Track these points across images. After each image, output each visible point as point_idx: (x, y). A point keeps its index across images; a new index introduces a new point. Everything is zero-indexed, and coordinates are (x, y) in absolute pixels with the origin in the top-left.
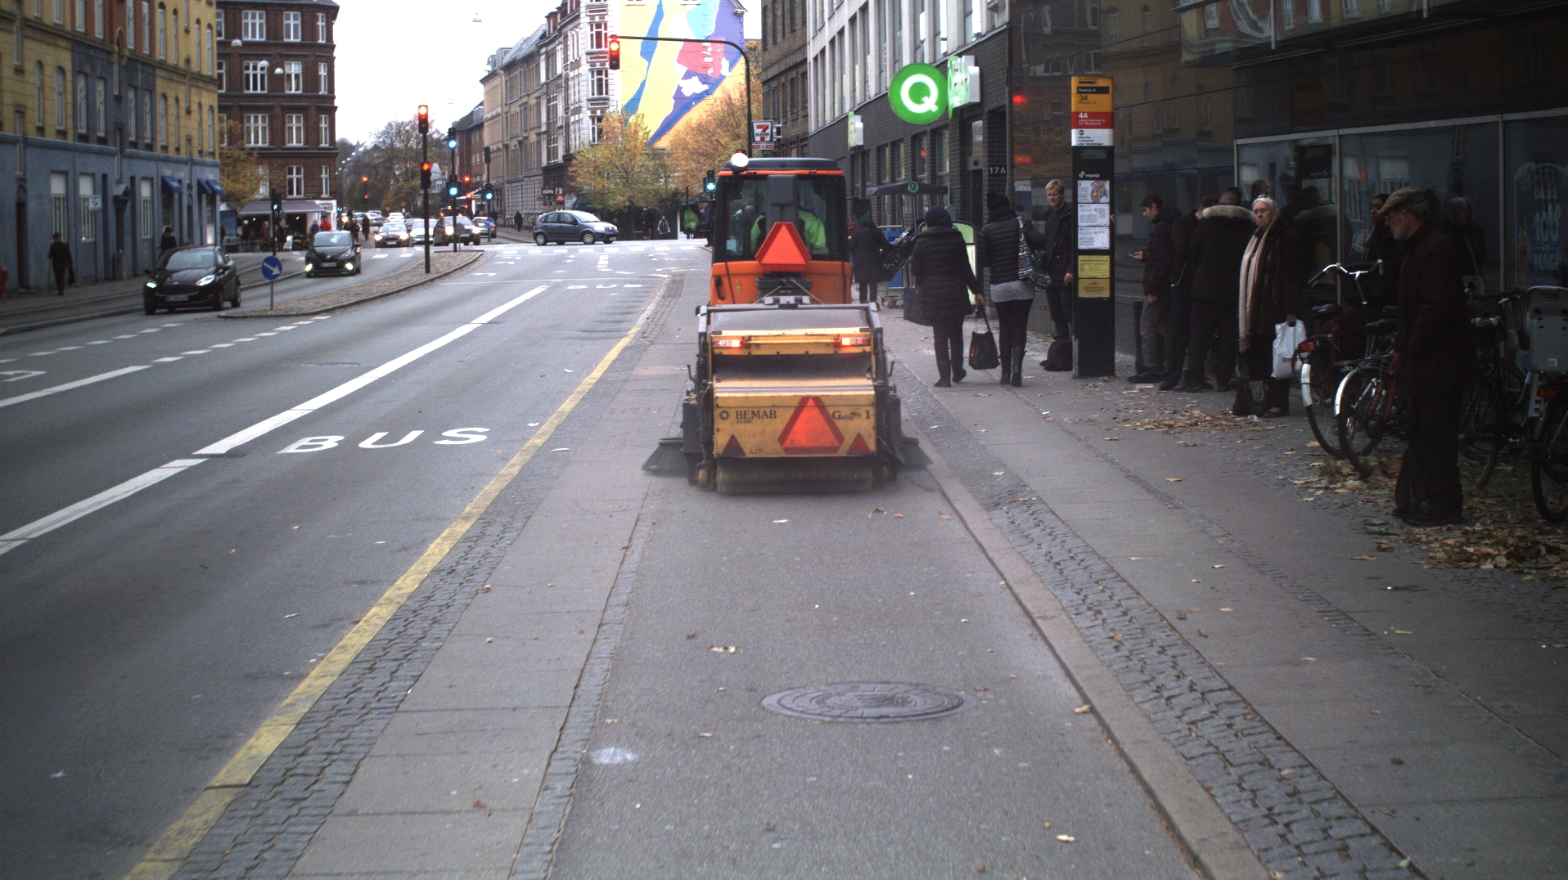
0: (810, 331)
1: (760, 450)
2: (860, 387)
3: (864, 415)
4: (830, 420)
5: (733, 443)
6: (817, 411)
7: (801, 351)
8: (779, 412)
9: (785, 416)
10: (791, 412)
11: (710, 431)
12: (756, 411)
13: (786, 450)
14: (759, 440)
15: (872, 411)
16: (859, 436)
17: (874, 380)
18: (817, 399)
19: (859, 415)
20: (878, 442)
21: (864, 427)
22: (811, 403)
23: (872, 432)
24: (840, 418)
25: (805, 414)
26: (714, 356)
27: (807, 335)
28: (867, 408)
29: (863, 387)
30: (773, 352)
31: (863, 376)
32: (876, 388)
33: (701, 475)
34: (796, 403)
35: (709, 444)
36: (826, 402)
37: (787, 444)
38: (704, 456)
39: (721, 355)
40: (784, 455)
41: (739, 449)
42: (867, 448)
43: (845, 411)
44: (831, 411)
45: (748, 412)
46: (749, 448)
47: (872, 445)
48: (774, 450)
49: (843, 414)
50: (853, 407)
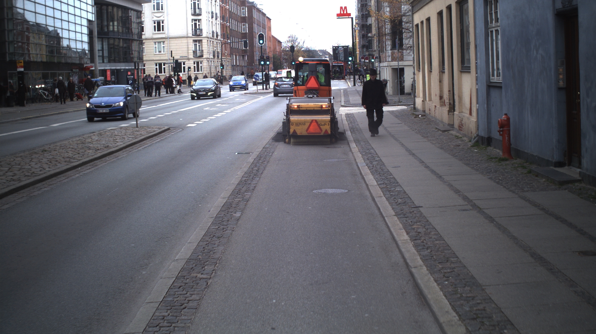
0: (315, 104)
1: (301, 133)
2: (327, 118)
3: (327, 124)
4: (319, 125)
5: (295, 131)
6: (315, 123)
7: (313, 109)
8: (306, 123)
9: (308, 124)
10: (309, 123)
11: (289, 128)
12: (300, 123)
13: (308, 133)
14: (301, 131)
15: (329, 123)
16: (326, 130)
17: (331, 116)
18: (316, 120)
19: (326, 124)
20: (331, 132)
21: (327, 128)
22: (314, 121)
23: (330, 129)
24: (322, 125)
25: (313, 124)
26: (290, 110)
27: (314, 105)
28: (328, 123)
29: (328, 117)
30: (306, 109)
31: (328, 115)
32: (331, 118)
33: (287, 140)
34: (310, 121)
35: (289, 132)
36: (318, 121)
37: (308, 132)
38: (288, 136)
39: (292, 109)
40: (307, 134)
41: (296, 133)
42: (328, 133)
43: (323, 123)
44: (319, 123)
45: (298, 124)
46: (299, 133)
47: (329, 132)
48: (305, 133)
49: (322, 124)
50: (325, 122)
